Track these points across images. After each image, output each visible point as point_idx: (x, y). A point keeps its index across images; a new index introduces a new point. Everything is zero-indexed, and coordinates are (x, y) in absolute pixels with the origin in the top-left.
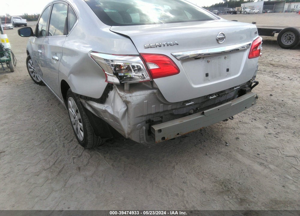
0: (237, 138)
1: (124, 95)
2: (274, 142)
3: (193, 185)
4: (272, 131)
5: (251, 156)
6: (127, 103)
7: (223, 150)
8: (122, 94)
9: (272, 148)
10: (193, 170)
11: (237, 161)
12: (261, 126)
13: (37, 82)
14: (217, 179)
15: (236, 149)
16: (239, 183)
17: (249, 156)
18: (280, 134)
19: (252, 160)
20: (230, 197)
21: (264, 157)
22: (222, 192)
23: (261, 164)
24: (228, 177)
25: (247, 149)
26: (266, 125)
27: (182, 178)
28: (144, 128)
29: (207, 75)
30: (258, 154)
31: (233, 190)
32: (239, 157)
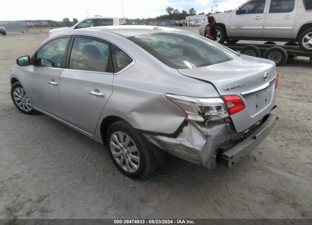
0: (260, 153)
1: (206, 131)
2: (289, 153)
3: (252, 199)
4: (282, 144)
5: (280, 167)
6: (206, 137)
7: (255, 165)
8: (203, 130)
9: (291, 158)
10: (243, 186)
11: (271, 173)
12: (271, 140)
13: (25, 111)
14: (266, 190)
15: (266, 163)
16: (284, 191)
17: (279, 168)
18: (289, 145)
19: (283, 171)
20: (284, 204)
21: (289, 166)
22: (277, 201)
23: (290, 173)
24: (273, 188)
25: (273, 161)
26: (274, 138)
27: (239, 195)
28: (215, 156)
29: (257, 106)
30: (284, 165)
31: (283, 198)
32: (271, 169)
